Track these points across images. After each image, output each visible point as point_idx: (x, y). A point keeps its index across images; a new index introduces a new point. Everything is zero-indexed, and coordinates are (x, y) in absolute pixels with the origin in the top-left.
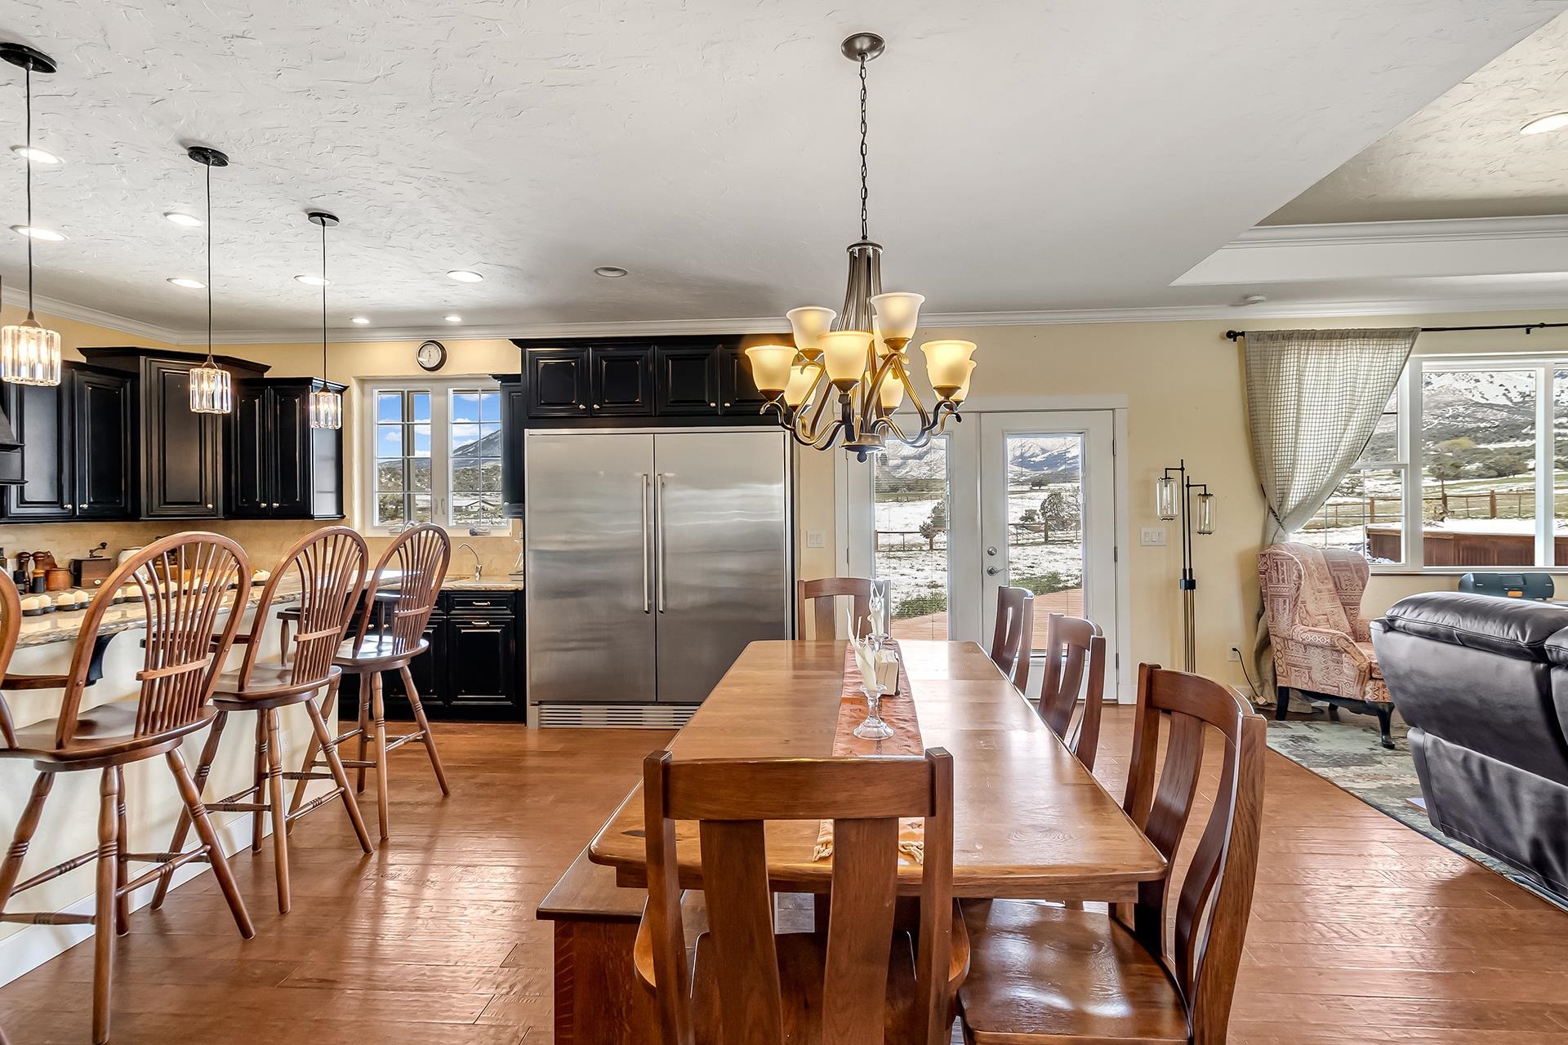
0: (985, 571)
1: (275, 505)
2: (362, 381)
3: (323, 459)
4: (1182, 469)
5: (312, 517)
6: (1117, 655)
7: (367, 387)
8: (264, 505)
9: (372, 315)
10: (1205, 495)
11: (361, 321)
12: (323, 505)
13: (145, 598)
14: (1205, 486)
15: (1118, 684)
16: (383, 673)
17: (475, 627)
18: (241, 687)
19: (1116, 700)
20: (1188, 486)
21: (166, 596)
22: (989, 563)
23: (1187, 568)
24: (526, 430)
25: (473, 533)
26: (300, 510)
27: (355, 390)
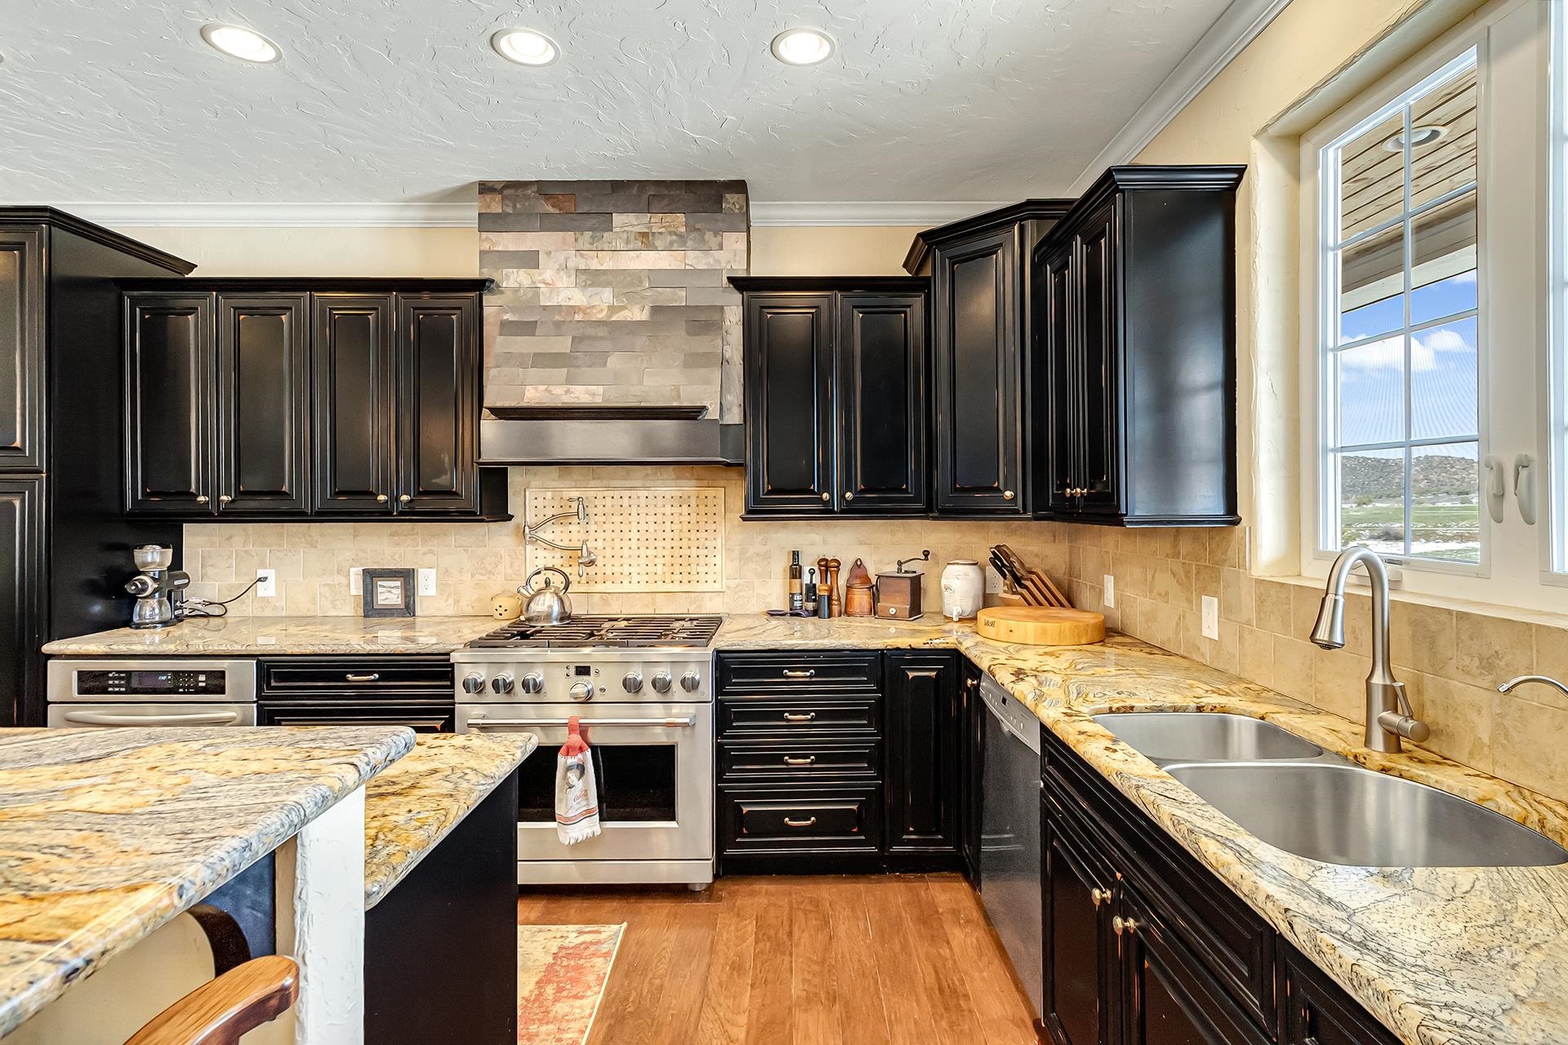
5: (1122, 522)
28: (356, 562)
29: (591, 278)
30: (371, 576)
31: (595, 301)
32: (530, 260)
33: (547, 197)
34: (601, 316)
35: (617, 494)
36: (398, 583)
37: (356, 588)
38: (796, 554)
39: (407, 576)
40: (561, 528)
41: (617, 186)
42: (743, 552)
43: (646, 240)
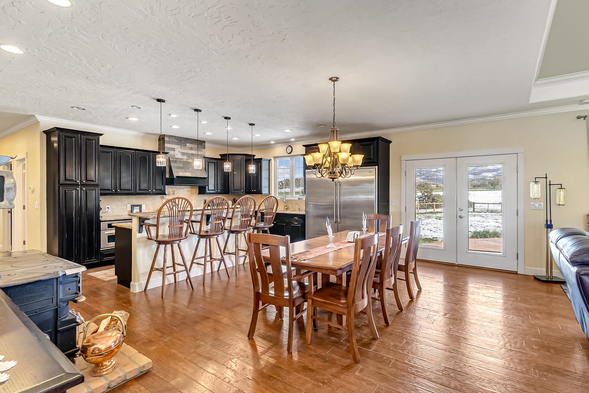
0: (458, 216)
1: (255, 190)
2: (275, 158)
3: (265, 178)
4: (546, 178)
5: (262, 194)
6: (517, 254)
7: (276, 159)
8: (253, 190)
9: (275, 141)
10: (561, 188)
11: (272, 142)
12: (265, 191)
13: (211, 209)
14: (561, 184)
15: (518, 265)
16: (262, 231)
17: (294, 224)
18: (230, 229)
19: (517, 272)
20: (550, 185)
21: (214, 209)
22: (460, 213)
23: (549, 219)
24: (306, 170)
25: (299, 199)
26: (259, 192)
27: (273, 160)
28: (129, 204)
29: (183, 154)
30: (133, 207)
31: (184, 158)
32: (174, 149)
33: (176, 139)
34: (186, 160)
35: (178, 190)
36: (139, 207)
37: (129, 209)
38: (206, 200)
39: (140, 206)
40: (168, 196)
41: (187, 139)
42: (197, 200)
43: (191, 149)
